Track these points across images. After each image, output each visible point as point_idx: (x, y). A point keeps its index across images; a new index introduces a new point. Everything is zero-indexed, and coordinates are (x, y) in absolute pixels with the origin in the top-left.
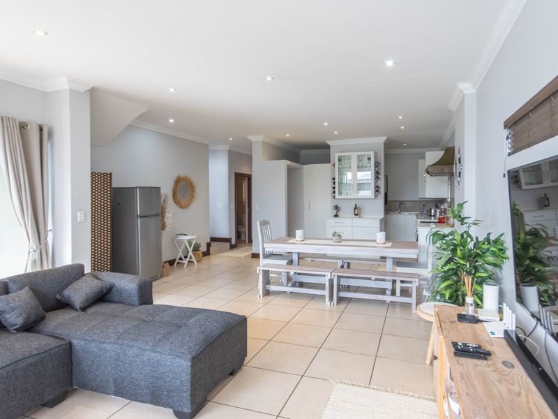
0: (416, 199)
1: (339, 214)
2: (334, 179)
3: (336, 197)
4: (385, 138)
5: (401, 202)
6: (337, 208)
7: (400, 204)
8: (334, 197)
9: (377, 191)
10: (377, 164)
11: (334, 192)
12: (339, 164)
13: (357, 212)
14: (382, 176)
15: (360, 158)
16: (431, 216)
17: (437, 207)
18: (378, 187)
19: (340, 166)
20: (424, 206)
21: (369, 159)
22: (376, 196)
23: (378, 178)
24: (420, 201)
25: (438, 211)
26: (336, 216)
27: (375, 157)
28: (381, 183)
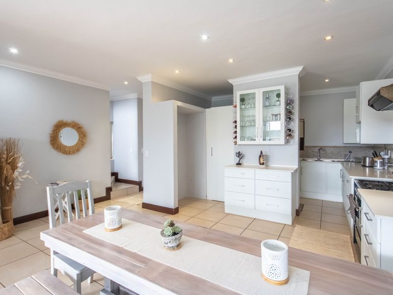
0: (340, 144)
1: (243, 161)
2: (235, 122)
3: (238, 143)
4: (300, 68)
5: (321, 148)
6: (239, 155)
7: (319, 150)
8: (236, 143)
9: (290, 135)
10: (289, 102)
11: (236, 137)
12: (241, 105)
13: (263, 160)
14: (296, 117)
15: (267, 96)
16: (364, 166)
17: (376, 155)
18: (290, 130)
19: (243, 107)
20: (350, 152)
21: (278, 96)
22: (287, 142)
23: (290, 118)
24: (344, 147)
25: (379, 161)
26: (239, 164)
27: (287, 94)
28: (295, 126)
